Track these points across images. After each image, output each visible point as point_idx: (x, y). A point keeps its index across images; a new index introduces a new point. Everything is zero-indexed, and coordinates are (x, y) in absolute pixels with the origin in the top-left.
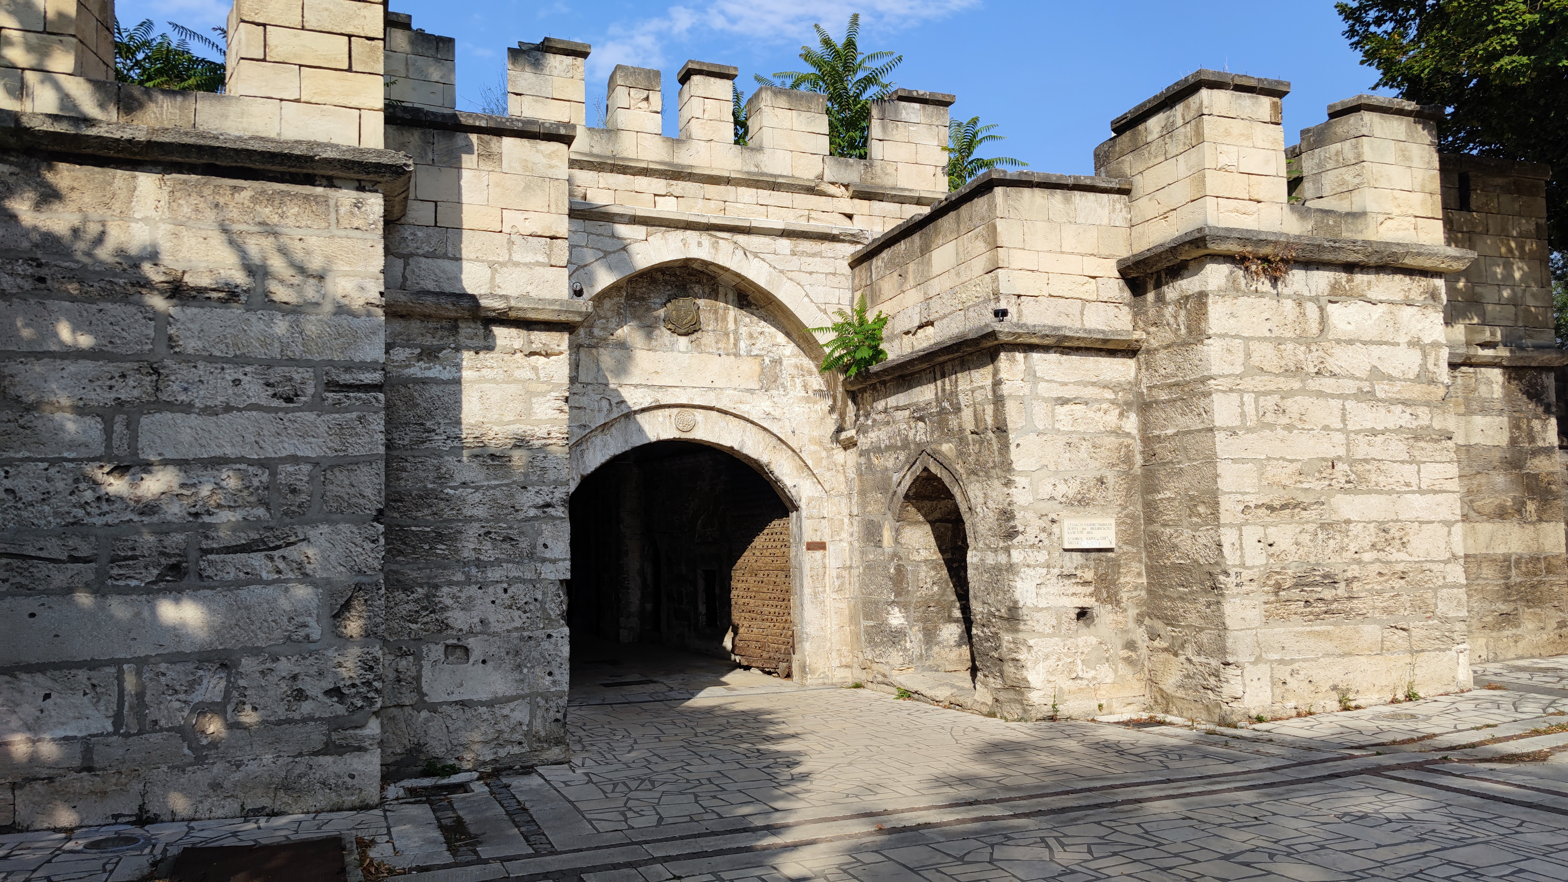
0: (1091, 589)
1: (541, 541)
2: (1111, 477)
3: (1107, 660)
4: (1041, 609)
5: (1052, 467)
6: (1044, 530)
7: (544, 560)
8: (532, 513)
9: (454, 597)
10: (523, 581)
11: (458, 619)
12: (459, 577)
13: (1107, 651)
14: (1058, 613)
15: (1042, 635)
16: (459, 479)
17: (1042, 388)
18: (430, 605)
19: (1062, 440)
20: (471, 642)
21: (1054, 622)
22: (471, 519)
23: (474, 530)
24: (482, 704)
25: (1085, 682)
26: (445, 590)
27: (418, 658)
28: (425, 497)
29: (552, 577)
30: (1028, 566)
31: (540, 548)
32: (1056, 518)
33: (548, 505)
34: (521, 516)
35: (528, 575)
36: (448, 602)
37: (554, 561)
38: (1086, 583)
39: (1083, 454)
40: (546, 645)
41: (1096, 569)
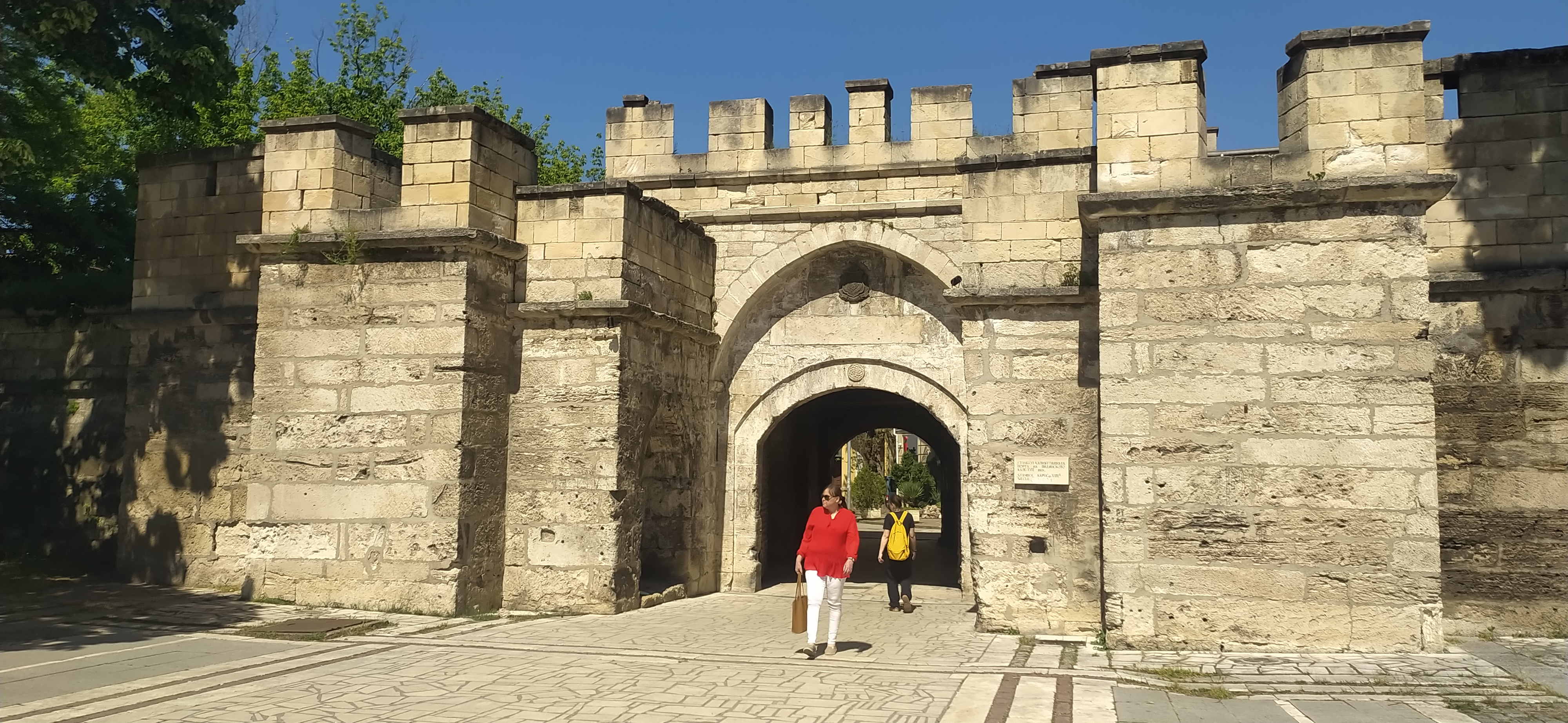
0: (1046, 521)
1: (599, 465)
2: (1070, 420)
3: (1060, 585)
4: (992, 536)
5: (1008, 411)
6: (998, 467)
7: (600, 477)
8: (594, 445)
9: (547, 499)
10: (587, 490)
11: (548, 512)
12: (550, 486)
13: (1062, 577)
14: (1009, 540)
15: (992, 558)
16: (552, 422)
17: (1000, 342)
18: (533, 504)
19: (1018, 389)
20: (555, 528)
21: (1005, 547)
22: (558, 448)
23: (559, 455)
24: (560, 569)
25: (1035, 604)
26: (542, 493)
27: (526, 537)
28: (533, 433)
29: (604, 488)
30: (980, 497)
31: (598, 469)
32: (1009, 455)
33: (604, 440)
34: (587, 446)
35: (590, 487)
36: (543, 501)
37: (606, 478)
38: (1040, 515)
39: (1041, 399)
40: (600, 534)
41: (1051, 504)
